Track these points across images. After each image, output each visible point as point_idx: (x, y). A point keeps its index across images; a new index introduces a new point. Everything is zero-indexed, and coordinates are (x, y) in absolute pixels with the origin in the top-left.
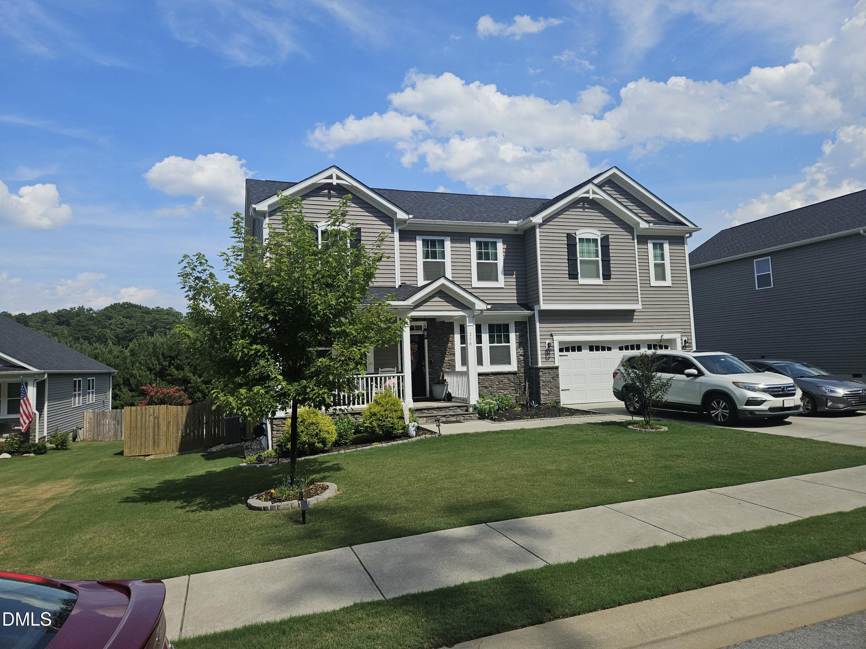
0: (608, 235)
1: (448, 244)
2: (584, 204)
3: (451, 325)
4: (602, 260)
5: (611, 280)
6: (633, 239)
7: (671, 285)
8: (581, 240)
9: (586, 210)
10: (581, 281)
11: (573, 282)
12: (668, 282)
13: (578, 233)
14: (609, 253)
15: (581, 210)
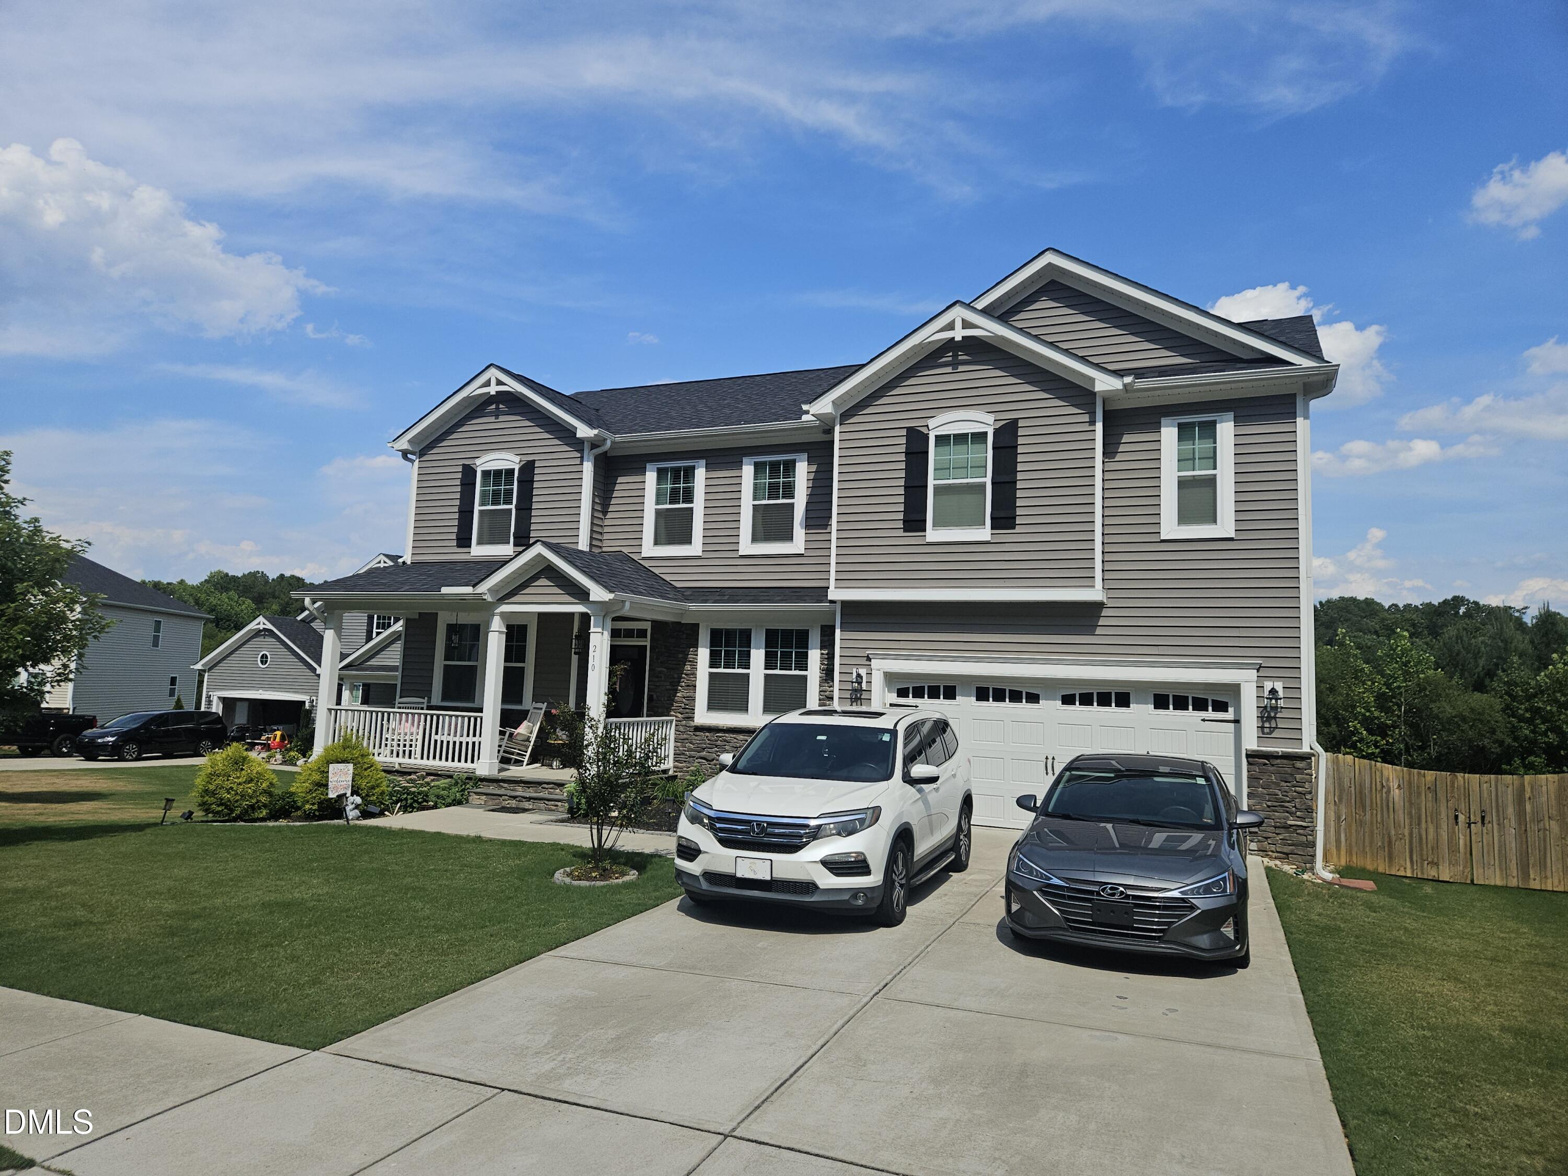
0: (1016, 421)
1: (700, 474)
2: (955, 356)
3: (695, 628)
4: (993, 483)
5: (1018, 529)
6: (1092, 422)
7: (1232, 534)
8: (942, 440)
9: (961, 368)
10: (933, 534)
11: (912, 538)
12: (1225, 526)
13: (932, 423)
14: (1016, 463)
15: (949, 370)
